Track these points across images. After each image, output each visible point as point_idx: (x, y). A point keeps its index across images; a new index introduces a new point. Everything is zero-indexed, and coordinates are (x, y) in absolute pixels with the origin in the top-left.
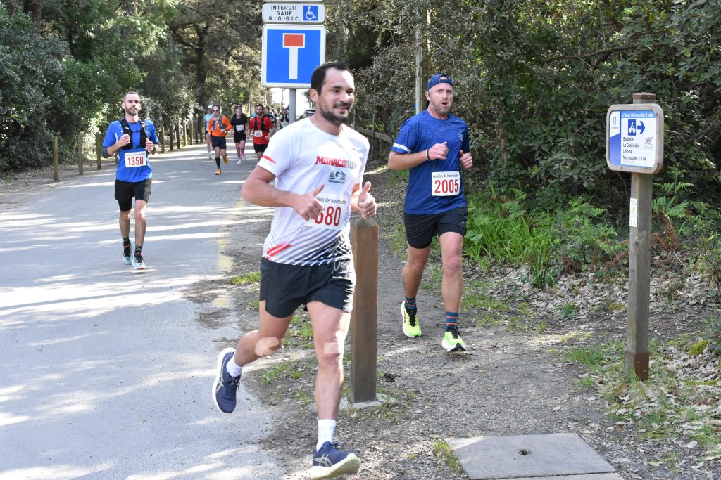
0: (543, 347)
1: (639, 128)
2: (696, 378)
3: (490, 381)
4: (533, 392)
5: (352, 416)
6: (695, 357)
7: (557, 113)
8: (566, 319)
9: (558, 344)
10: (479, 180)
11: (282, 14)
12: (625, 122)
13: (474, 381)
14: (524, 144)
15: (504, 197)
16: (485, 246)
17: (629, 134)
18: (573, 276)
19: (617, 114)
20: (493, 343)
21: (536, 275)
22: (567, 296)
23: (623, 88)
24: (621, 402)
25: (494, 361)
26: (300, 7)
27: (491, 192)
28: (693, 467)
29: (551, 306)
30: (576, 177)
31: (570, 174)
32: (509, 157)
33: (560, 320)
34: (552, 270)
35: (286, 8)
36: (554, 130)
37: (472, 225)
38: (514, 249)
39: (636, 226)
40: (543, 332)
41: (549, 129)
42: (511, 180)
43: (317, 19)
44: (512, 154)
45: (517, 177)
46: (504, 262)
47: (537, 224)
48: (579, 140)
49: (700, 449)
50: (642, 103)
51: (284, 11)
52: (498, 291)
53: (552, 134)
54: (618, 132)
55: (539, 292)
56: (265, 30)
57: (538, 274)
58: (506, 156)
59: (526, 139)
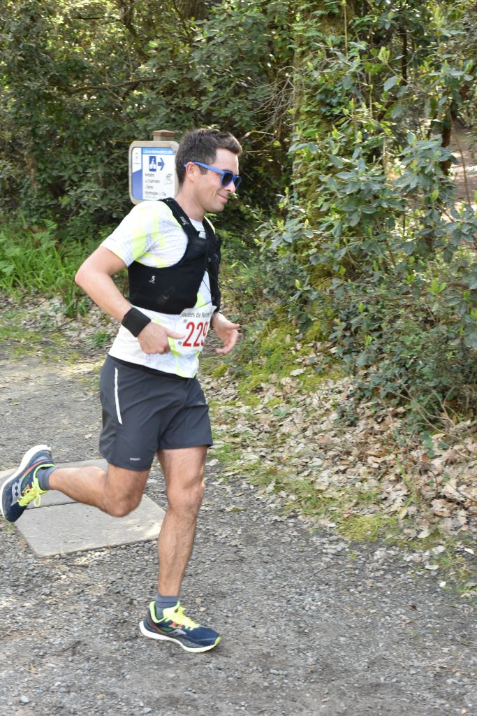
0: (75, 377)
1: (159, 164)
2: (218, 400)
3: (24, 413)
4: (65, 421)
6: (217, 380)
7: (86, 143)
8: (98, 348)
9: (89, 373)
10: (10, 210)
12: (146, 158)
13: (8, 414)
14: (55, 173)
15: (35, 227)
16: (17, 276)
17: (150, 170)
19: (140, 149)
20: (26, 374)
21: (68, 304)
22: (99, 325)
23: (149, 120)
25: (26, 393)
27: (22, 222)
28: (214, 483)
29: (83, 336)
30: (105, 209)
31: (99, 205)
32: (40, 187)
33: (92, 349)
34: (83, 300)
36: (83, 160)
37: (3, 255)
38: (47, 280)
40: (75, 361)
41: (78, 158)
42: (42, 210)
44: (42, 183)
45: (48, 207)
46: (37, 293)
47: (68, 254)
48: (108, 170)
49: (220, 466)
50: (162, 140)
52: (31, 322)
53: (82, 164)
54: (140, 168)
55: (71, 322)
57: (70, 304)
58: (37, 186)
59: (56, 169)
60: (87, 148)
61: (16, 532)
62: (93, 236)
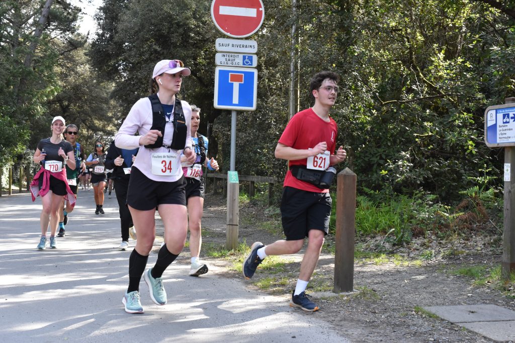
1: (512, 118)
5: (344, 299)
7: (386, 140)
11: (229, 60)
12: (500, 116)
14: (366, 159)
17: (504, 123)
18: (421, 237)
19: (495, 111)
21: (397, 237)
24: (509, 290)
26: (241, 56)
29: (412, 255)
30: (413, 177)
32: (356, 168)
35: (231, 56)
39: (509, 180)
43: (252, 65)
46: (363, 235)
50: (513, 103)
51: (230, 58)
52: (368, 250)
53: (385, 153)
54: (494, 122)
55: (400, 248)
56: (217, 70)
57: (400, 236)
58: (353, 168)
59: (368, 157)
60: (387, 144)
61: (470, 332)
62: (395, 200)
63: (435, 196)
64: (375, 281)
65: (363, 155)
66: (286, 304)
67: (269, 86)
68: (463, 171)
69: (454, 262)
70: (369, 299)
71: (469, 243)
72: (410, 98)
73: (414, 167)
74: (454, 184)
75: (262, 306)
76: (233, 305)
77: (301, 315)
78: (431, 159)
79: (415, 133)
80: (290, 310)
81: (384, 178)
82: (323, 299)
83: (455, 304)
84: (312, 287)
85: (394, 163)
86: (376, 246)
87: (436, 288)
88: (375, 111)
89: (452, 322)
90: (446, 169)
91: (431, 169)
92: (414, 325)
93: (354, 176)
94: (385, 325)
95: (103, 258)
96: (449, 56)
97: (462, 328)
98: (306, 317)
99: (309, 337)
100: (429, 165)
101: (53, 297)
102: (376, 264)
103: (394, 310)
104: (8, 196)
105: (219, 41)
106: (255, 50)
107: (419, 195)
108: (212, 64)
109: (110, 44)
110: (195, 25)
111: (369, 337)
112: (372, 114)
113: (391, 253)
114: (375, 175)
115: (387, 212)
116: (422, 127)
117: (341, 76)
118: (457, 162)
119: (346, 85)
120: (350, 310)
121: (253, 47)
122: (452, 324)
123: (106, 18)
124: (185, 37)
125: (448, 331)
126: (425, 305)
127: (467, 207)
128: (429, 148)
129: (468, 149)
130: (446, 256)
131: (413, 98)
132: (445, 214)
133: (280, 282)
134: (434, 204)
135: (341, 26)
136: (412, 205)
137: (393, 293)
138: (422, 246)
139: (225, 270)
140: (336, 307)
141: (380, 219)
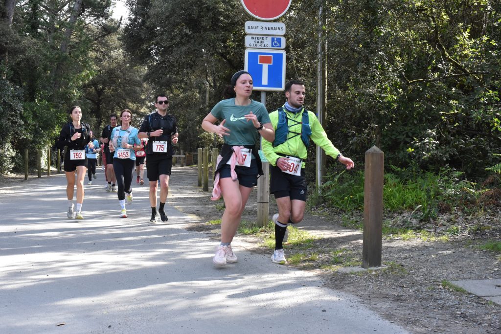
5: (372, 273)
7: (413, 118)
11: (258, 42)
14: (393, 137)
18: (447, 213)
26: (270, 38)
29: (439, 231)
30: (439, 154)
31: (436, 152)
35: (260, 39)
36: (412, 129)
38: (398, 202)
41: (409, 128)
43: (280, 46)
44: (384, 144)
46: (390, 211)
51: (259, 40)
52: (395, 226)
53: (411, 131)
55: (426, 224)
56: (247, 52)
57: (426, 212)
58: (381, 146)
59: (394, 135)
60: (413, 122)
61: (497, 305)
62: (422, 177)
63: (461, 173)
64: (403, 256)
65: (390, 133)
66: (316, 279)
67: (297, 67)
68: (488, 148)
69: (481, 237)
70: (397, 273)
71: (495, 219)
72: (436, 76)
73: (440, 144)
74: (480, 161)
75: (292, 281)
76: (265, 280)
77: (330, 290)
78: (457, 136)
79: (441, 111)
80: (320, 285)
81: (410, 156)
82: (352, 274)
83: (481, 279)
84: (341, 263)
85: (420, 140)
86: (403, 222)
87: (463, 263)
88: (401, 90)
89: (479, 296)
90: (472, 146)
91: (456, 147)
92: (442, 299)
93: (381, 154)
94: (413, 299)
95: (139, 236)
96: (474, 35)
97: (489, 302)
98: (335, 291)
99: (338, 310)
100: (455, 142)
101: (92, 273)
102: (403, 239)
103: (421, 284)
104: (47, 177)
105: (248, 24)
106: (283, 32)
107: (446, 172)
108: (241, 46)
109: (142, 29)
110: (224, 9)
111: (397, 311)
112: (399, 93)
113: (418, 229)
114: (402, 152)
115: (414, 189)
116: (448, 105)
117: (367, 56)
118: (483, 139)
119: (373, 65)
120: (379, 285)
121: (281, 29)
122: (479, 297)
123: (138, 4)
124: (215, 21)
125: (475, 305)
126: (452, 279)
127: (493, 183)
128: (455, 125)
129: (494, 126)
130: (472, 231)
131: (439, 76)
132: (472, 190)
133: (310, 257)
134: (460, 180)
135: (367, 7)
136: (439, 181)
137: (421, 268)
138: (448, 221)
139: (256, 246)
140: (364, 282)
141: (407, 196)
